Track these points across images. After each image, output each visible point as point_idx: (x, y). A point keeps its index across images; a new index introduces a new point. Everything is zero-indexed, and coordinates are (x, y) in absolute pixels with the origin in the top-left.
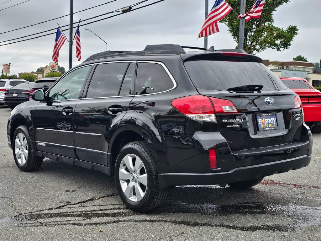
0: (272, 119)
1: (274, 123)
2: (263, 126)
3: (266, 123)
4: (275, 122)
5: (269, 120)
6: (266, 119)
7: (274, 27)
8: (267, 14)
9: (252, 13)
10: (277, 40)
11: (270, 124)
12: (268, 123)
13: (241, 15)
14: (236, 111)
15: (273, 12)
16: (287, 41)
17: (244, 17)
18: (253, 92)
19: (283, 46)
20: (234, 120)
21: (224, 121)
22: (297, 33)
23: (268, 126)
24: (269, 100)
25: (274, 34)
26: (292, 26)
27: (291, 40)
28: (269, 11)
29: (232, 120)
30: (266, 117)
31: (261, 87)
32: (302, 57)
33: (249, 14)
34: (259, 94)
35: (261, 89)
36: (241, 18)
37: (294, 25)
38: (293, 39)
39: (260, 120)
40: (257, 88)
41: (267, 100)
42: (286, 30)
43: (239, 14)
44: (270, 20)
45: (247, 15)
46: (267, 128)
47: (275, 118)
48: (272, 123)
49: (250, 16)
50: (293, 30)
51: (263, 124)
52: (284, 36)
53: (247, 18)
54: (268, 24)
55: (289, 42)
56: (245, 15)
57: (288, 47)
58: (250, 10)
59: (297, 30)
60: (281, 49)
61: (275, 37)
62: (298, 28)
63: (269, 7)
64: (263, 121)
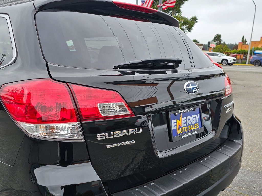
0: (193, 116)
1: (196, 123)
2: (179, 132)
3: (185, 125)
4: (197, 121)
5: (189, 119)
6: (185, 118)
7: (182, 16)
8: (178, 7)
9: (168, 3)
10: (184, 25)
11: (190, 125)
12: (187, 125)
13: (159, 5)
14: (128, 112)
15: (182, 6)
16: (190, 27)
17: (162, 7)
18: (164, 73)
19: (187, 30)
20: (124, 131)
21: (101, 136)
22: (197, 21)
23: (188, 128)
24: (191, 87)
25: (182, 22)
26: (194, 17)
27: (193, 26)
28: (179, 5)
29: (120, 132)
30: (185, 115)
31: (178, 62)
32: (196, 40)
33: (165, 5)
34: (175, 75)
35: (178, 66)
36: (159, 7)
37: (195, 16)
38: (194, 26)
39: (175, 121)
40: (170, 64)
41: (188, 85)
42: (190, 19)
43: (158, 4)
44: (179, 11)
45: (164, 5)
46: (186, 133)
47: (199, 114)
48: (194, 124)
49: (166, 6)
50: (194, 19)
51: (180, 127)
52: (189, 23)
53: (164, 7)
54: (178, 14)
55: (191, 27)
56: (162, 5)
57: (191, 31)
58: (166, 1)
59: (197, 20)
60: (186, 32)
61: (182, 23)
62: (198, 18)
63: (179, 2)
64: (180, 122)
